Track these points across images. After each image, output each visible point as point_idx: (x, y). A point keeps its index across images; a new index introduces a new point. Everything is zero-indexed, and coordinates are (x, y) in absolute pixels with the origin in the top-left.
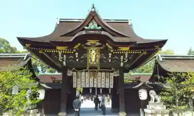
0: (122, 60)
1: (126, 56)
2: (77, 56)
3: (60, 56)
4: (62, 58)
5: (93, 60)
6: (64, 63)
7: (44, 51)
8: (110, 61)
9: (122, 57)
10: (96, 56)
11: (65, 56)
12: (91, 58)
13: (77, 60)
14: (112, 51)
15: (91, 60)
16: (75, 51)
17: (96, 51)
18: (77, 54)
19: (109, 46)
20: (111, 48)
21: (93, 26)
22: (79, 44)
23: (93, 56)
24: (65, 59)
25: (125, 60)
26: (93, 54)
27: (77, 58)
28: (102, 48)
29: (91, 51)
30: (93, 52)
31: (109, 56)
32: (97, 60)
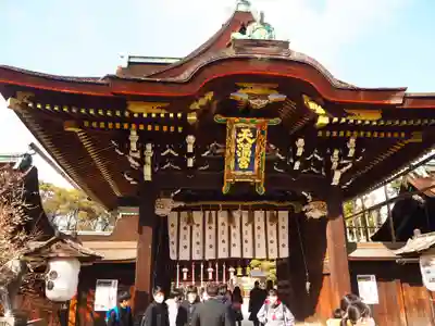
0: (335, 165)
1: (351, 152)
2: (190, 149)
3: (134, 146)
4: (137, 155)
5: (244, 163)
6: (147, 171)
7: (79, 122)
8: (297, 165)
9: (336, 152)
10: (253, 149)
11: (149, 147)
12: (236, 157)
13: (190, 163)
14: (323, 121)
16: (192, 118)
17: (253, 131)
18: (191, 139)
19: (312, 106)
20: (320, 110)
22: (209, 96)
23: (244, 151)
24: (148, 160)
25: (345, 165)
26: (245, 141)
27: (190, 155)
28: (275, 121)
29: (239, 130)
30: (246, 134)
31: (295, 149)
32: (256, 162)
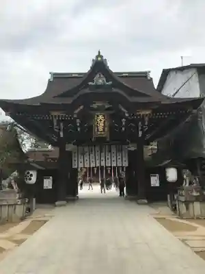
0: (140, 128)
1: (146, 124)
2: (78, 124)
3: (55, 124)
4: (57, 127)
5: (101, 129)
6: (62, 134)
7: (33, 118)
8: (123, 129)
10: (104, 123)
11: (62, 124)
12: (97, 127)
13: (79, 129)
15: (98, 129)
16: (75, 116)
17: (104, 116)
18: (78, 121)
19: (123, 109)
20: (125, 111)
21: (100, 80)
22: (82, 107)
23: (101, 123)
24: (62, 129)
25: (144, 128)
26: (101, 120)
28: (111, 112)
29: (98, 116)
30: (101, 117)
31: (122, 123)
32: (106, 129)
